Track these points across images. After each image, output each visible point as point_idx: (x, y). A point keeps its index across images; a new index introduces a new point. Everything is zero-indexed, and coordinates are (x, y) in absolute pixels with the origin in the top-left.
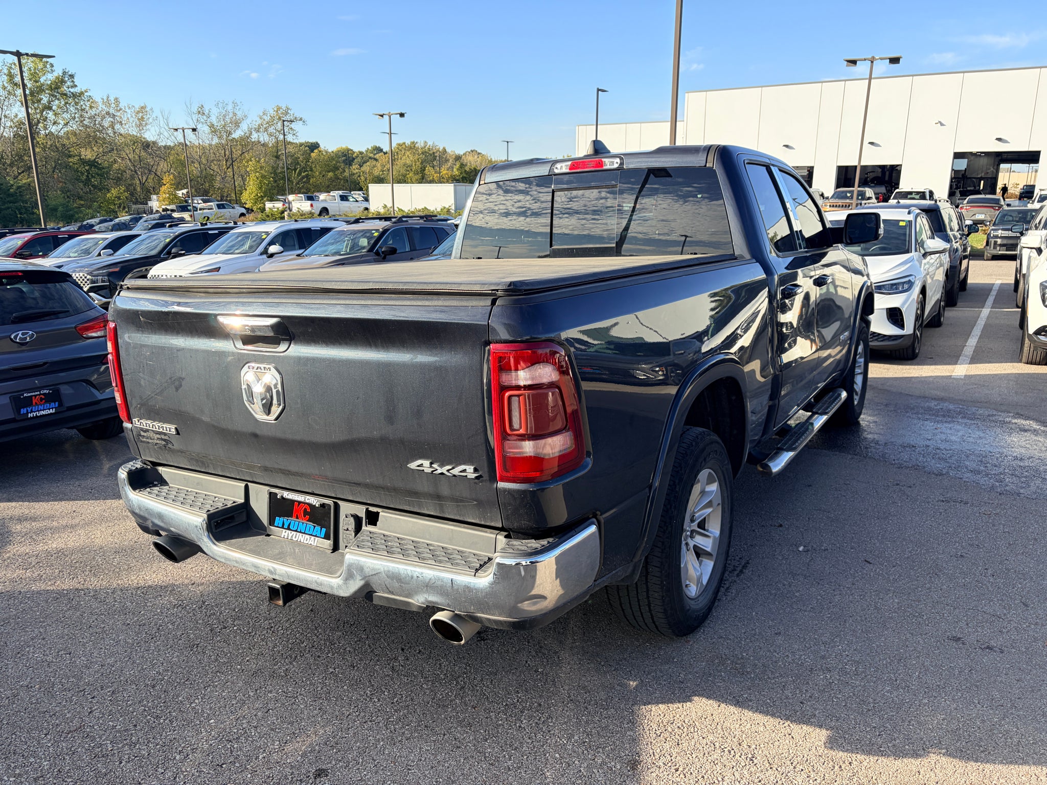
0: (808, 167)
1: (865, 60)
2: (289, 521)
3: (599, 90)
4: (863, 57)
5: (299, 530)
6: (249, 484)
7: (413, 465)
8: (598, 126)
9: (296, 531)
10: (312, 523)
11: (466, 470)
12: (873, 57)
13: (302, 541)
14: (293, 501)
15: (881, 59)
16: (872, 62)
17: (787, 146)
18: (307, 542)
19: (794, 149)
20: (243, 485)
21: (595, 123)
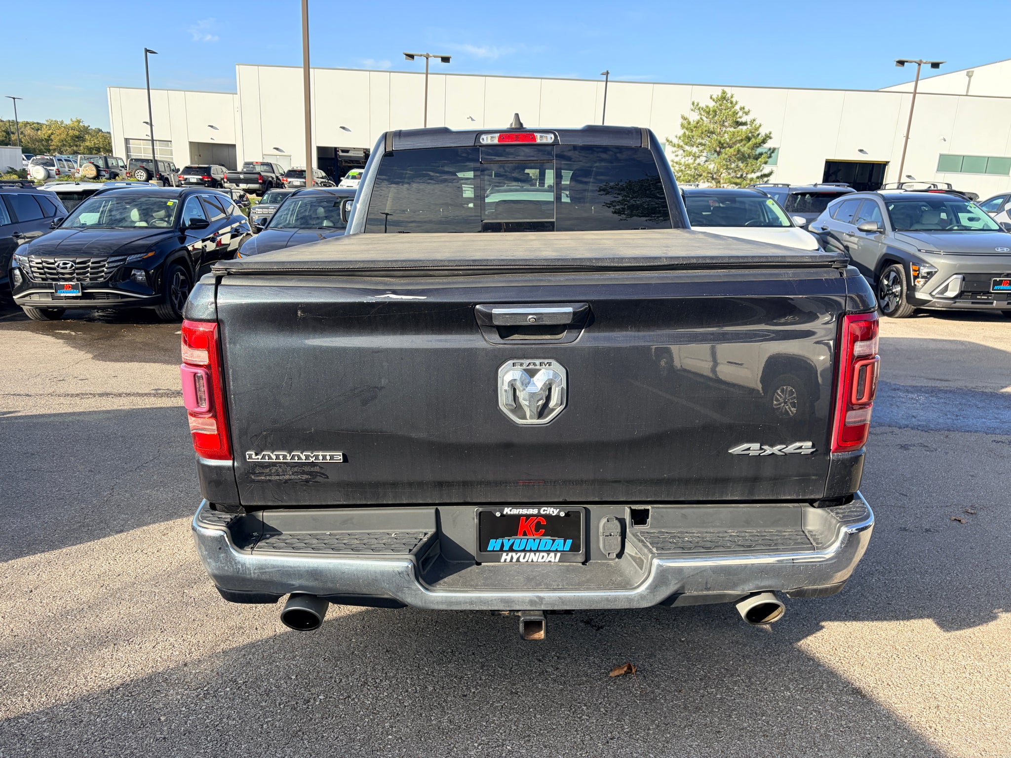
0: (364, 149)
1: (421, 56)
2: (511, 541)
3: (147, 51)
4: (420, 53)
5: (528, 548)
6: (439, 508)
7: (737, 450)
8: (150, 91)
9: (524, 550)
10: (549, 537)
11: (802, 446)
12: (428, 54)
13: (535, 560)
14: (518, 517)
15: (435, 57)
16: (427, 58)
17: (343, 128)
18: (543, 560)
19: (350, 131)
20: (431, 511)
21: (146, 87)
